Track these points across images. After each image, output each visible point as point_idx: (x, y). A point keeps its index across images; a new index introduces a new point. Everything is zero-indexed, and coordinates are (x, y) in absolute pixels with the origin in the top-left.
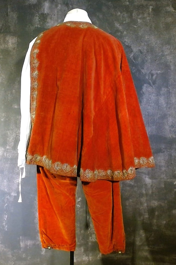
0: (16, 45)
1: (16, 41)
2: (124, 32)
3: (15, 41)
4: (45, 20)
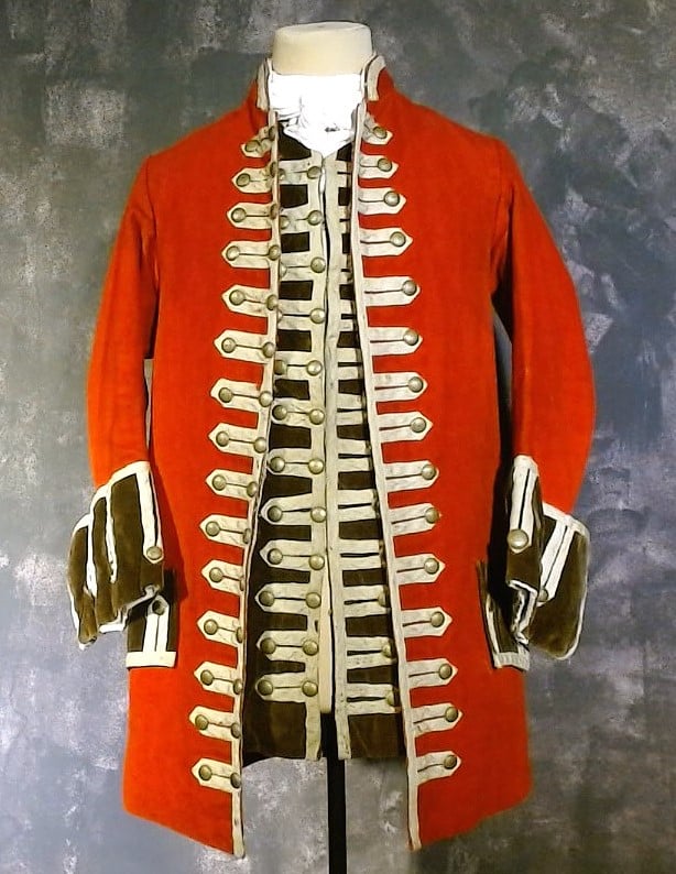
0: (121, 125)
1: (119, 108)
2: (584, 57)
3: (116, 110)
4: (243, 19)
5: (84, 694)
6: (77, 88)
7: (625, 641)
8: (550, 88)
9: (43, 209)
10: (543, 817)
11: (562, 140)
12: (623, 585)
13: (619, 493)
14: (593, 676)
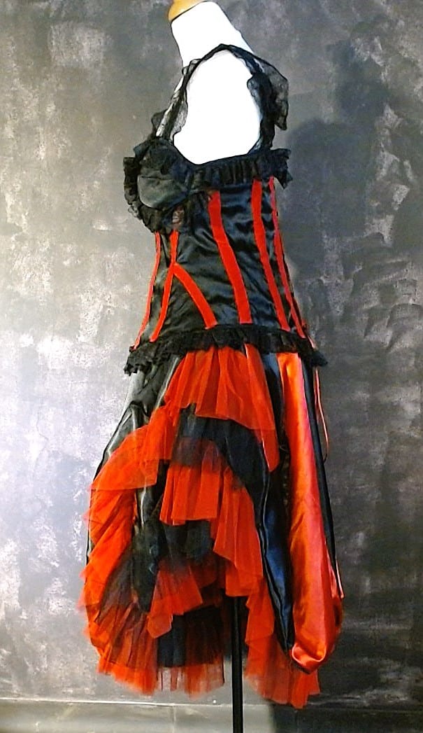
5: (84, 423)
6: (72, 27)
7: (410, 382)
8: (376, 40)
9: (50, 109)
10: (361, 485)
11: (382, 74)
12: (411, 349)
13: (410, 294)
14: (392, 403)
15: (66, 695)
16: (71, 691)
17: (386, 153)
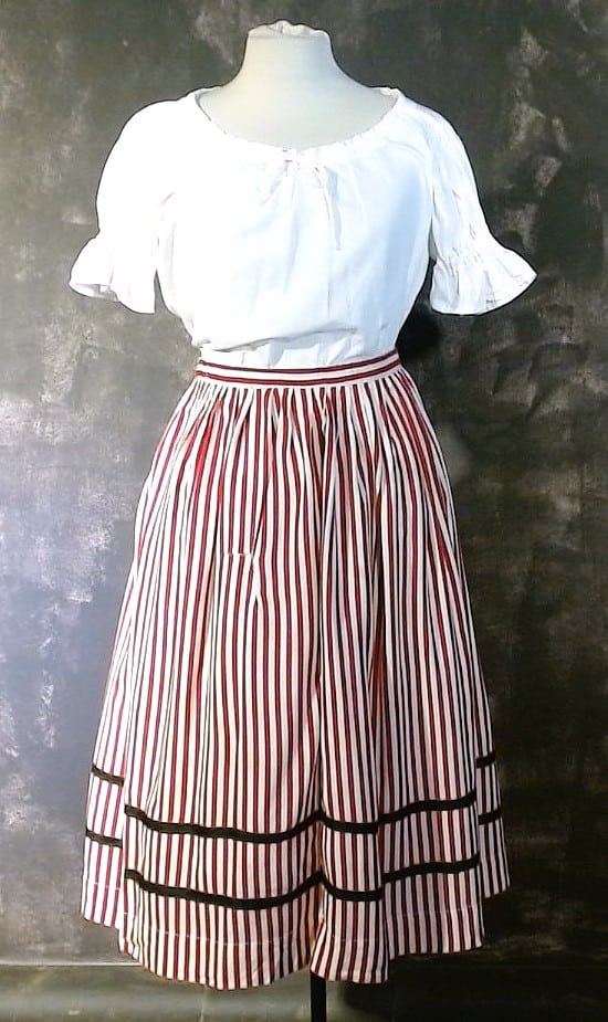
15: (34, 954)
16: (42, 948)
17: (524, 106)
